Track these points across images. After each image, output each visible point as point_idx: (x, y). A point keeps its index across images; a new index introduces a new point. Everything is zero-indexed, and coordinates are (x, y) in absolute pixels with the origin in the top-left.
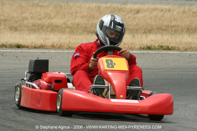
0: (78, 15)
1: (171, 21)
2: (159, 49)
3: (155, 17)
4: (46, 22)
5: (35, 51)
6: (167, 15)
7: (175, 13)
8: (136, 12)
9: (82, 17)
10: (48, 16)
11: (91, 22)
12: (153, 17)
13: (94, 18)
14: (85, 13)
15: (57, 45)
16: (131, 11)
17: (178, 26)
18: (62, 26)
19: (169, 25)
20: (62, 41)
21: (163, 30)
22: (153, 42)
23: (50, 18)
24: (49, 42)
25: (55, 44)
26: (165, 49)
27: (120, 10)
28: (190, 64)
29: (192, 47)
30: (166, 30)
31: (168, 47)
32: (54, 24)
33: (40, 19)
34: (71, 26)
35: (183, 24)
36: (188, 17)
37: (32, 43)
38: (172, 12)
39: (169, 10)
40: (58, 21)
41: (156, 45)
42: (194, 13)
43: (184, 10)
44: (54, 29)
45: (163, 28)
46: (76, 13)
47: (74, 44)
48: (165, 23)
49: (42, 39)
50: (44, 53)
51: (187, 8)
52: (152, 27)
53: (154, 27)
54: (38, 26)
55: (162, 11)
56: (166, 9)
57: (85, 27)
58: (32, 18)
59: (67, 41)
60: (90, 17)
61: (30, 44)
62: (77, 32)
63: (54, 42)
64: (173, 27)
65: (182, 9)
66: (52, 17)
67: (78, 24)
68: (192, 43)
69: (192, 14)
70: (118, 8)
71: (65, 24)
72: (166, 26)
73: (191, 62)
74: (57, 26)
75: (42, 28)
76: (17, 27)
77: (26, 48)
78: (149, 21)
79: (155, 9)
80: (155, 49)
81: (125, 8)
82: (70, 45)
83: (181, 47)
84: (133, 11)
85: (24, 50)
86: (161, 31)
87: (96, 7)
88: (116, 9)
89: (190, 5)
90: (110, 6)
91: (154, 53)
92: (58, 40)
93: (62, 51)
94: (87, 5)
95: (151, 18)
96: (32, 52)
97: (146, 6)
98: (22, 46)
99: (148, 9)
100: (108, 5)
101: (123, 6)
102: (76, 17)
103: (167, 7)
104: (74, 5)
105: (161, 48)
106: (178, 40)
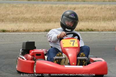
0: (40, 11)
1: (94, 14)
2: (86, 31)
3: (85, 12)
4: (21, 16)
5: (13, 33)
6: (92, 11)
7: (96, 9)
8: (73, 9)
9: (42, 13)
10: (22, 13)
11: (47, 15)
12: (84, 12)
13: (49, 13)
14: (43, 11)
15: (26, 30)
16: (70, 9)
17: (98, 17)
18: (30, 18)
19: (93, 16)
20: (29, 27)
21: (89, 19)
22: (83, 27)
23: (23, 14)
24: (22, 28)
25: (25, 29)
26: (90, 31)
27: (64, 8)
28: (105, 39)
29: (106, 29)
30: (91, 19)
31: (92, 29)
32: (25, 17)
33: (17, 15)
34: (36, 18)
35: (101, 16)
36: (104, 12)
37: (12, 29)
38: (94, 9)
39: (93, 8)
40: (28, 16)
41: (85, 29)
42: (107, 9)
43: (102, 8)
44: (25, 20)
45: (90, 18)
46: (38, 10)
47: (36, 29)
48: (91, 15)
49: (18, 26)
50: (19, 34)
51: (103, 6)
52: (83, 18)
53: (84, 18)
54: (16, 19)
55: (89, 8)
56: (91, 7)
57: (44, 19)
58: (12, 14)
59: (32, 27)
60: (47, 12)
61: (10, 29)
62: (39, 22)
63: (25, 28)
64: (95, 17)
65: (100, 7)
66: (24, 13)
67: (40, 17)
68: (106, 27)
69: (106, 9)
70: (63, 7)
71: (32, 17)
72: (91, 17)
73: (105, 38)
74: (27, 19)
75: (18, 20)
76: (3, 20)
77: (8, 32)
78: (81, 15)
79: (85, 7)
80: (84, 31)
81: (67, 7)
82: (34, 30)
83: (99, 29)
84: (72, 8)
85: (7, 33)
86: (88, 20)
87: (50, 7)
88: (62, 7)
89: (105, 4)
90: (58, 6)
91: (84, 33)
92: (27, 27)
93: (30, 33)
94: (45, 6)
95: (83, 12)
96: (12, 34)
97: (79, 6)
98: (6, 31)
99: (81, 7)
100: (57, 5)
101: (66, 6)
102: (38, 13)
103: (92, 6)
104: (37, 6)
105: (88, 30)
106: (98, 25)
